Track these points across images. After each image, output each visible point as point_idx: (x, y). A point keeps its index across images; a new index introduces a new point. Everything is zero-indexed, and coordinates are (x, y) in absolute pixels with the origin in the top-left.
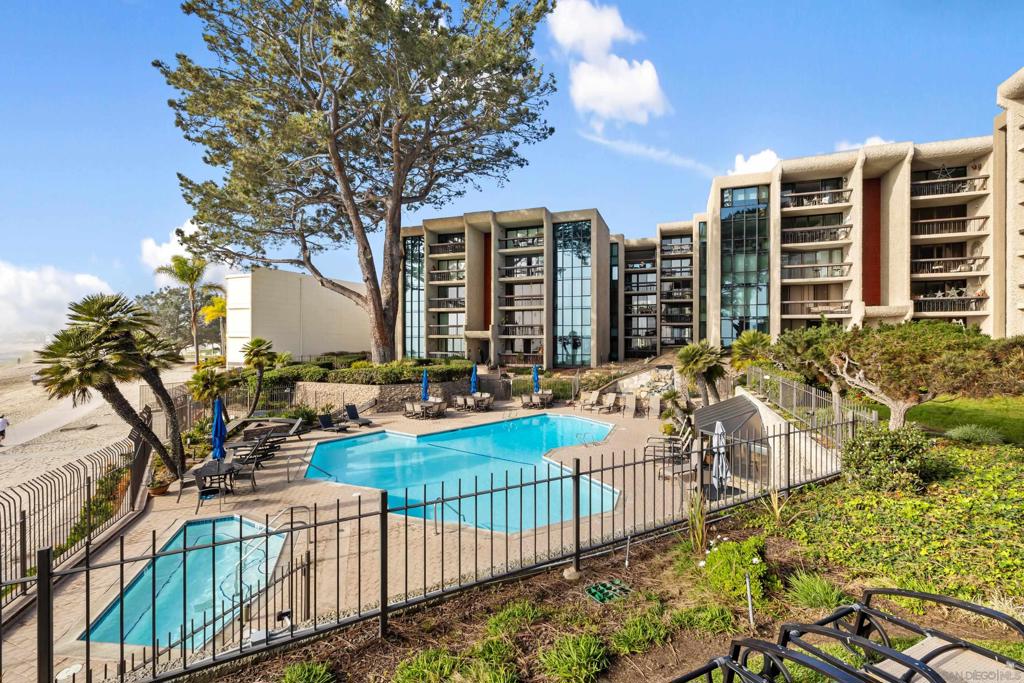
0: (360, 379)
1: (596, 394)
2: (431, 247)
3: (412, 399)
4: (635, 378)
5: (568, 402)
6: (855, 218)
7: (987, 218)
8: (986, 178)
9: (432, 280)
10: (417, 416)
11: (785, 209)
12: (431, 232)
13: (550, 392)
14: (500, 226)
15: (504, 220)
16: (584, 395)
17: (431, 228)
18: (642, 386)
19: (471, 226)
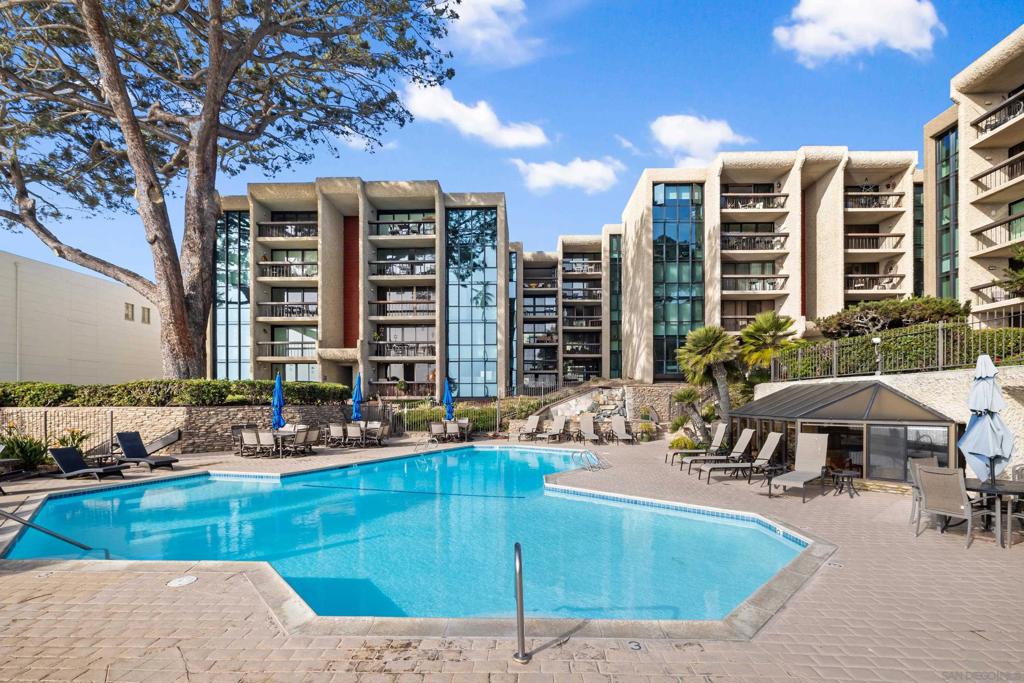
0: (144, 397)
1: (533, 420)
2: (260, 226)
3: (252, 427)
4: (572, 402)
5: (491, 434)
6: (792, 226)
7: (902, 236)
8: (901, 196)
9: (263, 274)
10: (264, 452)
11: (724, 210)
12: (261, 205)
13: (465, 421)
14: (371, 201)
15: (376, 193)
16: (514, 425)
17: (260, 197)
18: (582, 412)
19: (326, 198)
